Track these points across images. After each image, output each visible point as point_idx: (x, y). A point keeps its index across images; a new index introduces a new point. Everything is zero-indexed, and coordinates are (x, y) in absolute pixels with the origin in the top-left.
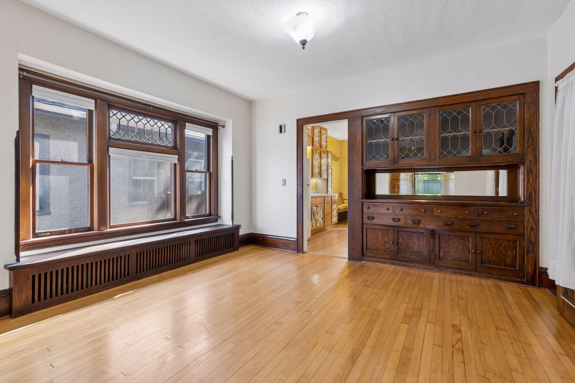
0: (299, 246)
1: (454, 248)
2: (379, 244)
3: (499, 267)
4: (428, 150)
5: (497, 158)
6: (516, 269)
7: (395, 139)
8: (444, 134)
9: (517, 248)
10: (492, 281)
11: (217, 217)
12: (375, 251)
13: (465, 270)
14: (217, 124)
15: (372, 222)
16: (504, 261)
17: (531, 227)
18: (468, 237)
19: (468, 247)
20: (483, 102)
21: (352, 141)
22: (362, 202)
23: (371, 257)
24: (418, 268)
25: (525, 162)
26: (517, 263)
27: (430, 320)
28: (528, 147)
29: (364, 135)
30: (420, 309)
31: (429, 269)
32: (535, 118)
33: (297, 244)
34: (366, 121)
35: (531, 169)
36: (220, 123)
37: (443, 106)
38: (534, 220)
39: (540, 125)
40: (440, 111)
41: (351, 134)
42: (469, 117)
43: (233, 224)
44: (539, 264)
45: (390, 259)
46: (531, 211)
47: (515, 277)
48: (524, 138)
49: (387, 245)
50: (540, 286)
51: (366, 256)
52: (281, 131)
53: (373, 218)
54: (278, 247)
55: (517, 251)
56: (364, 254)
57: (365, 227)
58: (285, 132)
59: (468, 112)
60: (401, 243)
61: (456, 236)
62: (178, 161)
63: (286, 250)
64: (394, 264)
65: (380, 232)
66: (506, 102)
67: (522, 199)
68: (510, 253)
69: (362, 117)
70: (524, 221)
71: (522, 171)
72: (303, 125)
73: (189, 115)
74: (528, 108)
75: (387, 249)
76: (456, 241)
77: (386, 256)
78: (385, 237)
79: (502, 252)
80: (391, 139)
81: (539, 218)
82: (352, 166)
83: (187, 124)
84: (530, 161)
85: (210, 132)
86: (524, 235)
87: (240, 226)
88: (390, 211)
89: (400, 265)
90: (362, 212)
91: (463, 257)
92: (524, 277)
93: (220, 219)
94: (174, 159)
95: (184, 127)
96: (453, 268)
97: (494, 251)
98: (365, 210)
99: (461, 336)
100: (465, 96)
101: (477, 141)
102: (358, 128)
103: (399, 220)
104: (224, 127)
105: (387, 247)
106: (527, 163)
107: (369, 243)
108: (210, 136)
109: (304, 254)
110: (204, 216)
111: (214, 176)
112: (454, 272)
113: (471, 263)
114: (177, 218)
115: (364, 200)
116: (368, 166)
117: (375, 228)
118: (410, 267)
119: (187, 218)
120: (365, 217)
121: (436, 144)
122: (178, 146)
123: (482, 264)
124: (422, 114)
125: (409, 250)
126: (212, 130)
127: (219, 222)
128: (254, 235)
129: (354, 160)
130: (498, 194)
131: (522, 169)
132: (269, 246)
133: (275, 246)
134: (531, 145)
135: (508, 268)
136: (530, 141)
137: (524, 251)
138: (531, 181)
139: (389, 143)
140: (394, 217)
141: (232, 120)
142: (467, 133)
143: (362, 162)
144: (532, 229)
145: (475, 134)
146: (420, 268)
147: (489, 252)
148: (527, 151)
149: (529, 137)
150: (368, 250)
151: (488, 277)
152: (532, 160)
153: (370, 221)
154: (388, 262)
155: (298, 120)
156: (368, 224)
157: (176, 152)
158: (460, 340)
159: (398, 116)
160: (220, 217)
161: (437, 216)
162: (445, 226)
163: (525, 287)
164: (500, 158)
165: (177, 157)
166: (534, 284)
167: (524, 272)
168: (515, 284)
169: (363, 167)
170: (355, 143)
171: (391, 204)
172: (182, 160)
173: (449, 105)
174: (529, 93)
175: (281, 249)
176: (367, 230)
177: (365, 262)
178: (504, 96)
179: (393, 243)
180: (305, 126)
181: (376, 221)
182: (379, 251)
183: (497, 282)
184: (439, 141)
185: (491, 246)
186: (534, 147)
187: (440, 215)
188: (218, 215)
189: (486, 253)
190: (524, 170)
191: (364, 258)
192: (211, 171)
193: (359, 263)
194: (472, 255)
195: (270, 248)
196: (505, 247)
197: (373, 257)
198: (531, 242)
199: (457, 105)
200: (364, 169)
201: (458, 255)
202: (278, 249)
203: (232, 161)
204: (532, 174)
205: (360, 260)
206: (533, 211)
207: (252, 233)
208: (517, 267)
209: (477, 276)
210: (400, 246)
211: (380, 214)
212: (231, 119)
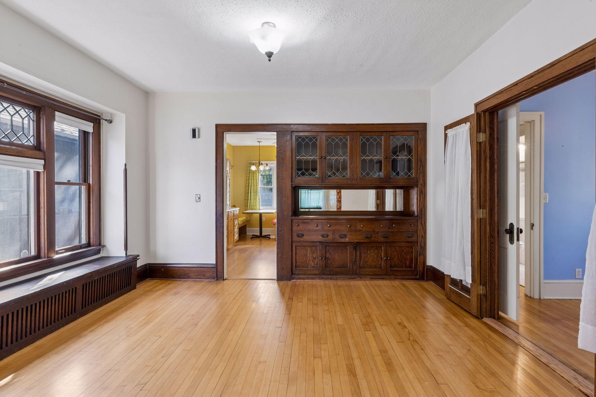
0: (218, 273)
1: (371, 257)
2: (308, 261)
3: (402, 269)
4: (352, 170)
5: (401, 180)
6: (412, 269)
7: (324, 158)
8: (364, 157)
9: (413, 252)
10: (398, 281)
11: (98, 247)
12: (304, 268)
13: (379, 275)
14: (100, 116)
15: (302, 239)
16: (405, 263)
17: (422, 235)
18: (381, 247)
19: (381, 256)
20: (392, 134)
21: (281, 156)
22: (292, 219)
23: (300, 274)
24: (343, 280)
25: (418, 184)
26: (413, 265)
27: (382, 324)
28: (420, 173)
29: (294, 150)
30: (369, 316)
31: (353, 279)
32: (424, 151)
33: (216, 271)
34: (295, 136)
35: (422, 191)
36: (104, 115)
37: (363, 132)
38: (423, 230)
39: (427, 157)
40: (360, 136)
41: (280, 149)
42: (381, 144)
43: (127, 255)
44: (426, 263)
45: (319, 274)
46: (422, 224)
47: (412, 275)
48: (418, 166)
49: (316, 261)
50: (427, 280)
51: (295, 274)
52: (194, 136)
53: (303, 235)
54: (189, 277)
55: (413, 255)
56: (294, 272)
57: (294, 245)
58: (199, 137)
59: (381, 140)
60: (328, 257)
61: (372, 247)
62: (44, 168)
63: (200, 280)
64: (322, 278)
65: (309, 249)
66: (407, 135)
67: (416, 213)
68: (408, 257)
69: (292, 132)
70: (417, 230)
71: (416, 192)
72: (223, 132)
73: (60, 101)
74: (420, 143)
75: (316, 265)
76: (372, 251)
77: (315, 272)
78: (314, 253)
79: (403, 257)
80: (320, 157)
81: (426, 227)
82: (282, 182)
83: (57, 113)
84: (421, 184)
85: (89, 127)
86: (417, 242)
87: (138, 256)
88: (320, 227)
89: (328, 279)
90: (292, 230)
91: (377, 264)
92: (417, 275)
93: (103, 249)
94: (38, 165)
95: (52, 119)
96: (370, 275)
97: (399, 256)
98: (295, 228)
99: (409, 330)
100: (379, 126)
101: (388, 165)
102: (287, 143)
103: (328, 236)
104: (110, 122)
105: (316, 263)
106: (419, 186)
107: (298, 261)
108: (88, 133)
109: (225, 281)
110: (81, 247)
111: (95, 189)
112: (371, 278)
113: (383, 268)
114: (42, 254)
115: (294, 218)
116: (297, 182)
117: (304, 245)
118: (337, 279)
119: (57, 253)
120: (295, 234)
121: (358, 165)
122: (44, 146)
123: (390, 268)
124: (346, 137)
125: (335, 264)
126: (92, 124)
127: (102, 254)
128: (151, 265)
129: (283, 176)
130: (396, 209)
131: (416, 190)
132: (177, 277)
133: (186, 277)
134: (421, 171)
135: (408, 269)
136: (421, 169)
137: (418, 255)
138: (422, 200)
139: (318, 160)
140: (323, 233)
141: (125, 115)
142: (380, 158)
143: (292, 178)
144: (422, 237)
145: (386, 160)
146: (344, 279)
147: (395, 258)
148: (420, 176)
149: (420, 165)
150: (298, 267)
151: (395, 279)
152: (422, 183)
153: (300, 238)
154: (316, 278)
155: (217, 126)
156: (297, 241)
157: (40, 154)
158: (409, 333)
159: (326, 136)
160: (104, 246)
161: (360, 231)
162: (366, 238)
163: (419, 282)
164: (403, 180)
165: (42, 162)
166: (423, 279)
167: (417, 271)
168: (412, 281)
169: (292, 183)
170: (284, 158)
171: (320, 221)
172: (49, 167)
173: (367, 132)
174: (420, 131)
175: (195, 280)
176: (296, 247)
177: (295, 281)
178: (405, 131)
179: (322, 258)
180: (225, 133)
181: (306, 238)
182: (308, 267)
183: (401, 282)
184: (359, 163)
185: (396, 252)
186: (424, 174)
187: (362, 229)
188: (100, 245)
189: (393, 259)
190: (417, 190)
191: (293, 276)
192: (91, 182)
193: (290, 283)
194: (384, 262)
195: (178, 279)
196: (406, 252)
197: (303, 274)
198: (421, 247)
199: (374, 133)
200: (294, 186)
201: (374, 262)
202: (190, 279)
203: (126, 170)
204: (422, 194)
205: (290, 279)
206: (423, 223)
207: (149, 264)
208: (413, 267)
209: (387, 279)
210: (328, 261)
211: (309, 231)
212: (124, 113)
